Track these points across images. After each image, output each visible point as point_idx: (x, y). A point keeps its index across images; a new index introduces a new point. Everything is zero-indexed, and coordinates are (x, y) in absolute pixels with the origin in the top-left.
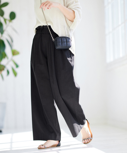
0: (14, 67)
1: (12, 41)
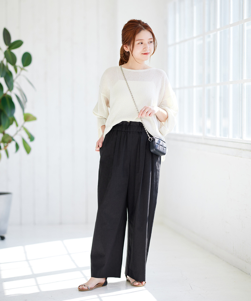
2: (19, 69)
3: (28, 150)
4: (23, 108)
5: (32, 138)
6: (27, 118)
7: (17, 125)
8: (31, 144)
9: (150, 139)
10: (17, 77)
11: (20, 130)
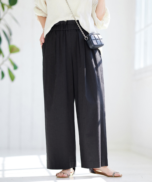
0: (12, 68)
1: (11, 34)
2: (6, 8)
3: (12, 78)
4: (9, 40)
5: (15, 67)
6: (13, 50)
7: (3, 56)
8: (15, 72)
9: (86, 38)
10: (4, 15)
11: (6, 60)
